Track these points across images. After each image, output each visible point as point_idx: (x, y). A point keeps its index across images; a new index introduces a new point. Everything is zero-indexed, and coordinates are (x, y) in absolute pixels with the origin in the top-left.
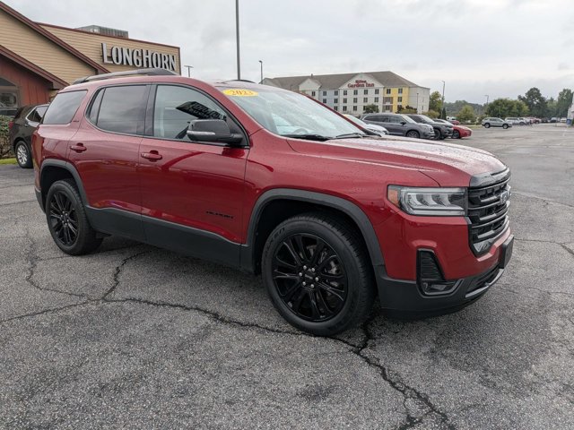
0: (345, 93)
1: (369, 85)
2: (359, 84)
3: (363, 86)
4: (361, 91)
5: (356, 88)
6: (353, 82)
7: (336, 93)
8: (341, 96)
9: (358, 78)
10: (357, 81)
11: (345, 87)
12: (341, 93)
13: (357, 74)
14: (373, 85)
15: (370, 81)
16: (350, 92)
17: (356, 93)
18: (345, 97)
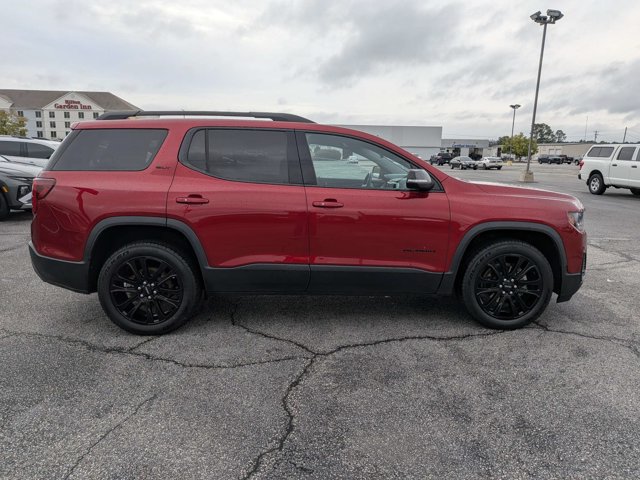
0: (52, 115)
1: (85, 107)
2: (70, 105)
3: (76, 107)
4: (74, 114)
5: (67, 110)
6: (61, 102)
7: (38, 115)
8: (46, 119)
9: (68, 98)
10: (67, 102)
11: (51, 107)
12: (46, 114)
13: (65, 93)
14: (89, 107)
15: (85, 102)
16: (60, 114)
17: (67, 115)
18: (52, 120)
